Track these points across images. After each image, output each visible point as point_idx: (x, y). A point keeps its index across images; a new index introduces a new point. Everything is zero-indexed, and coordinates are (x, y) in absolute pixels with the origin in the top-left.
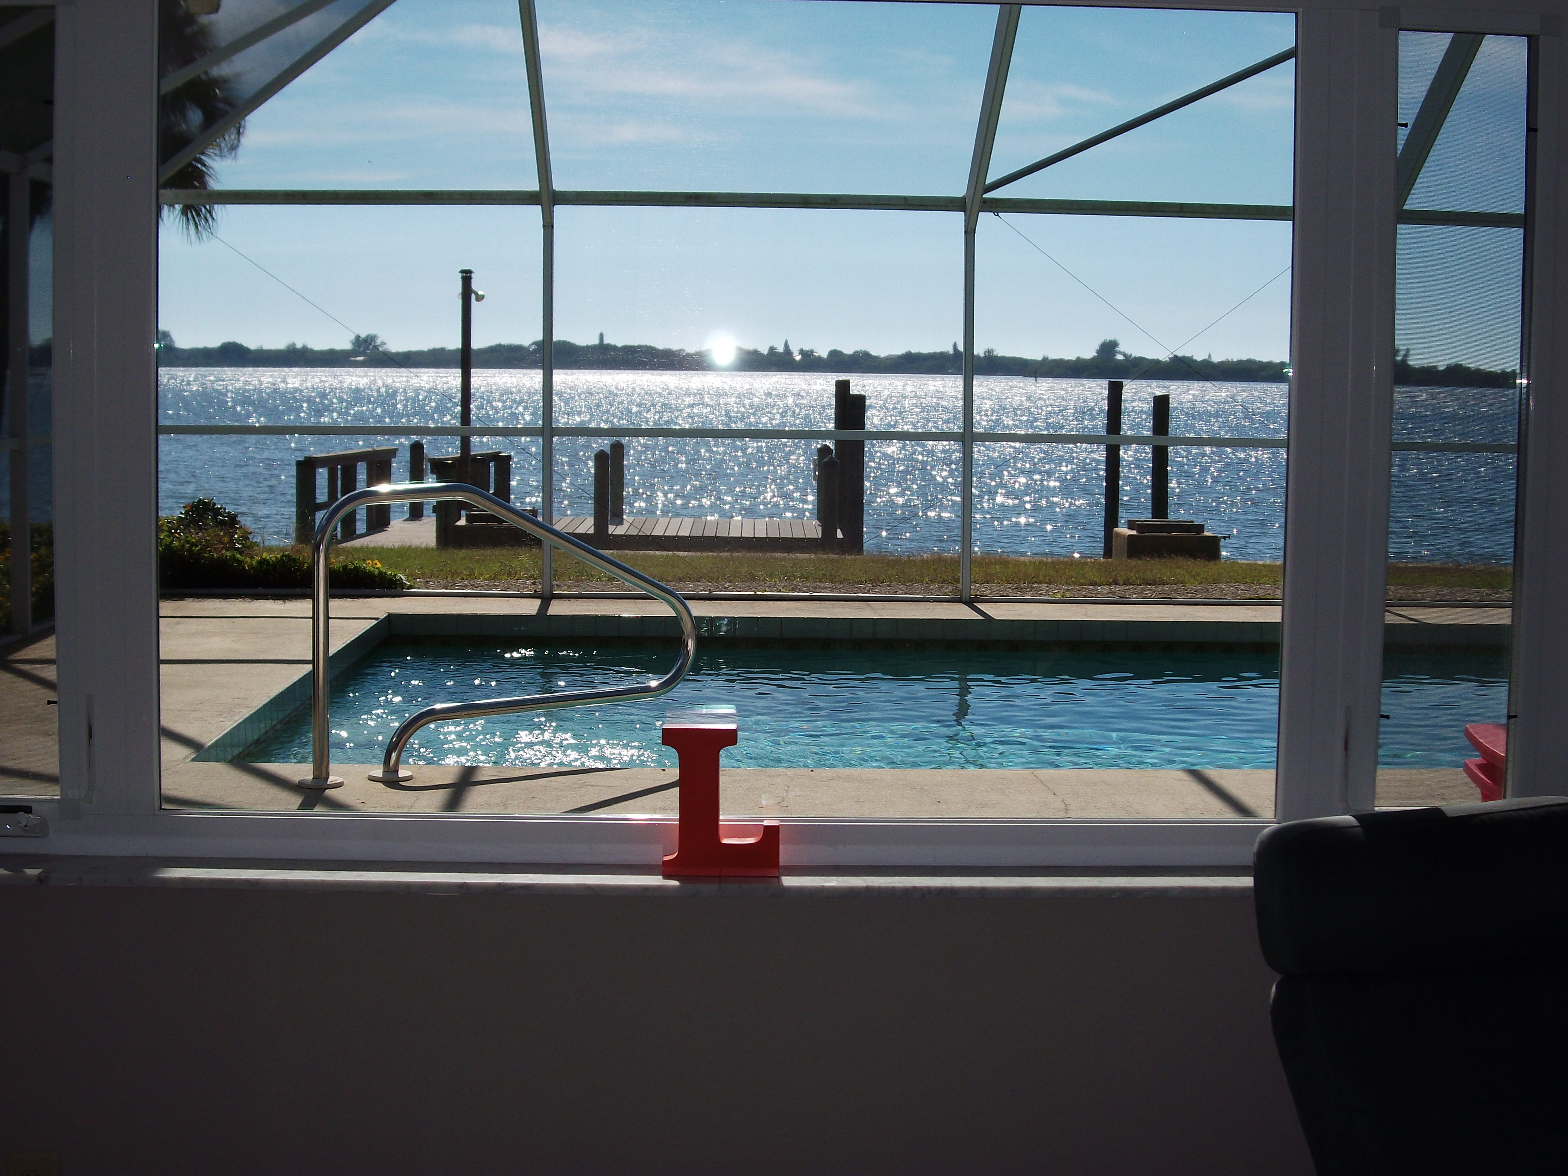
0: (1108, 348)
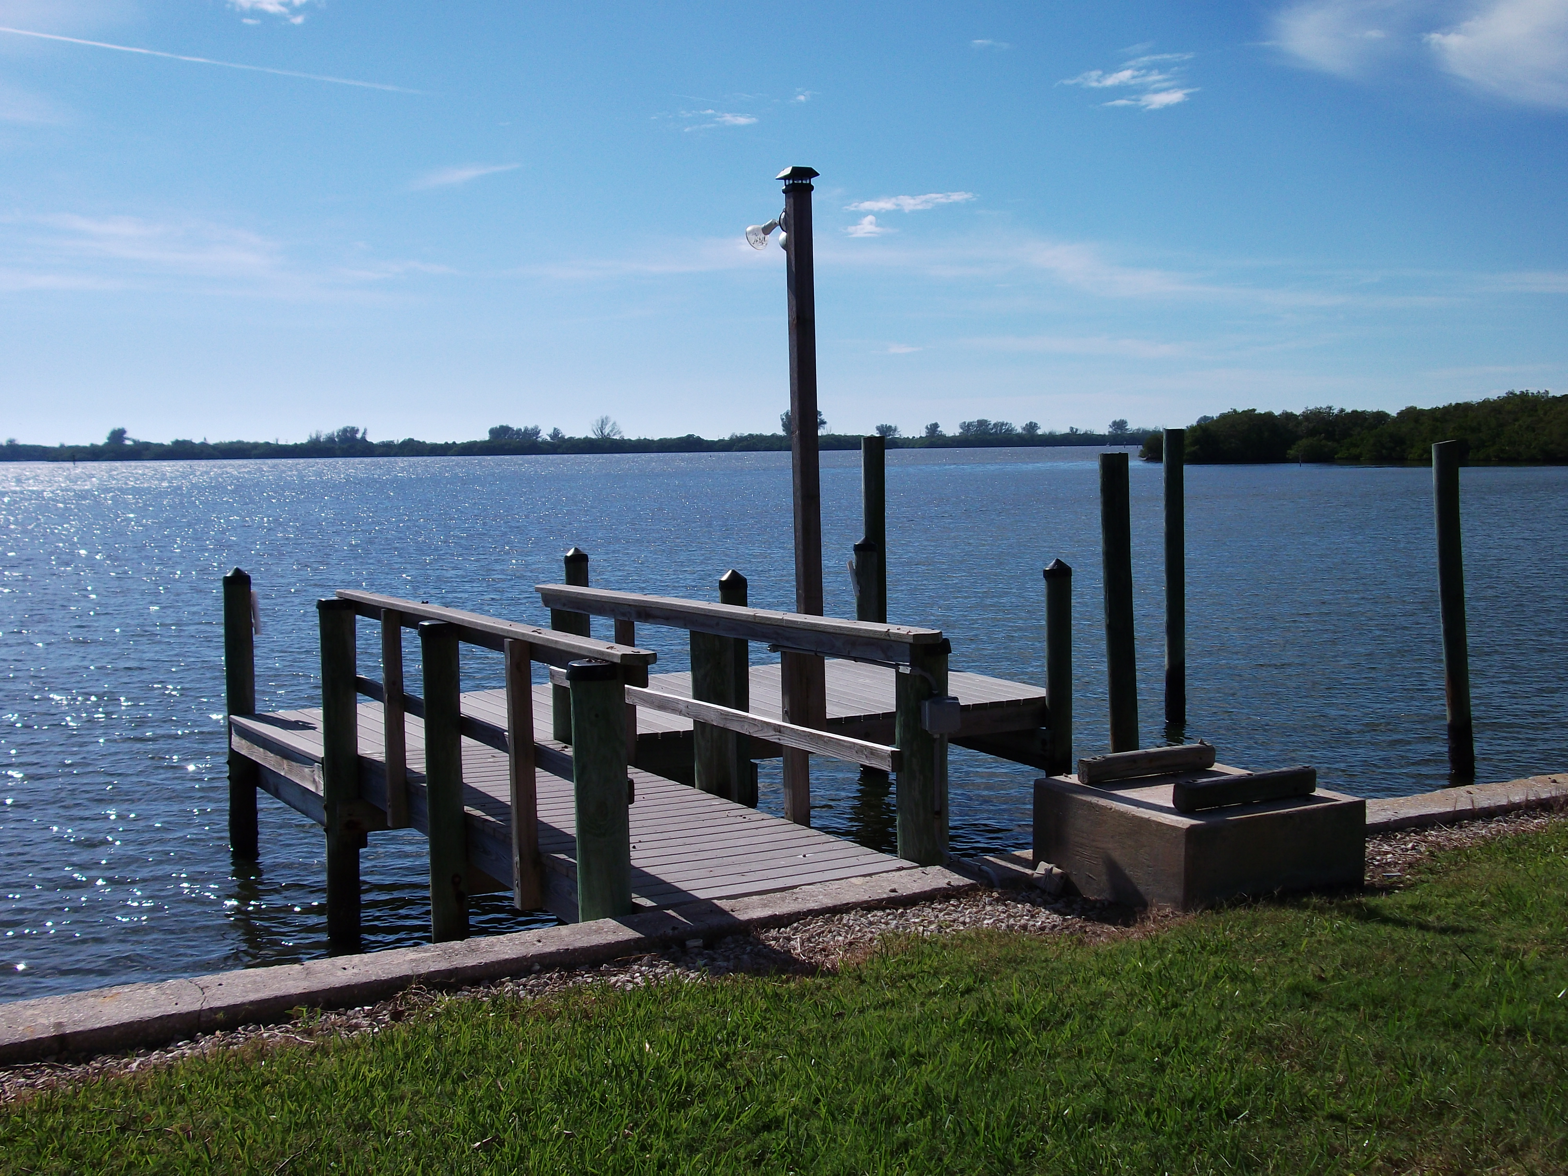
0: (118, 435)
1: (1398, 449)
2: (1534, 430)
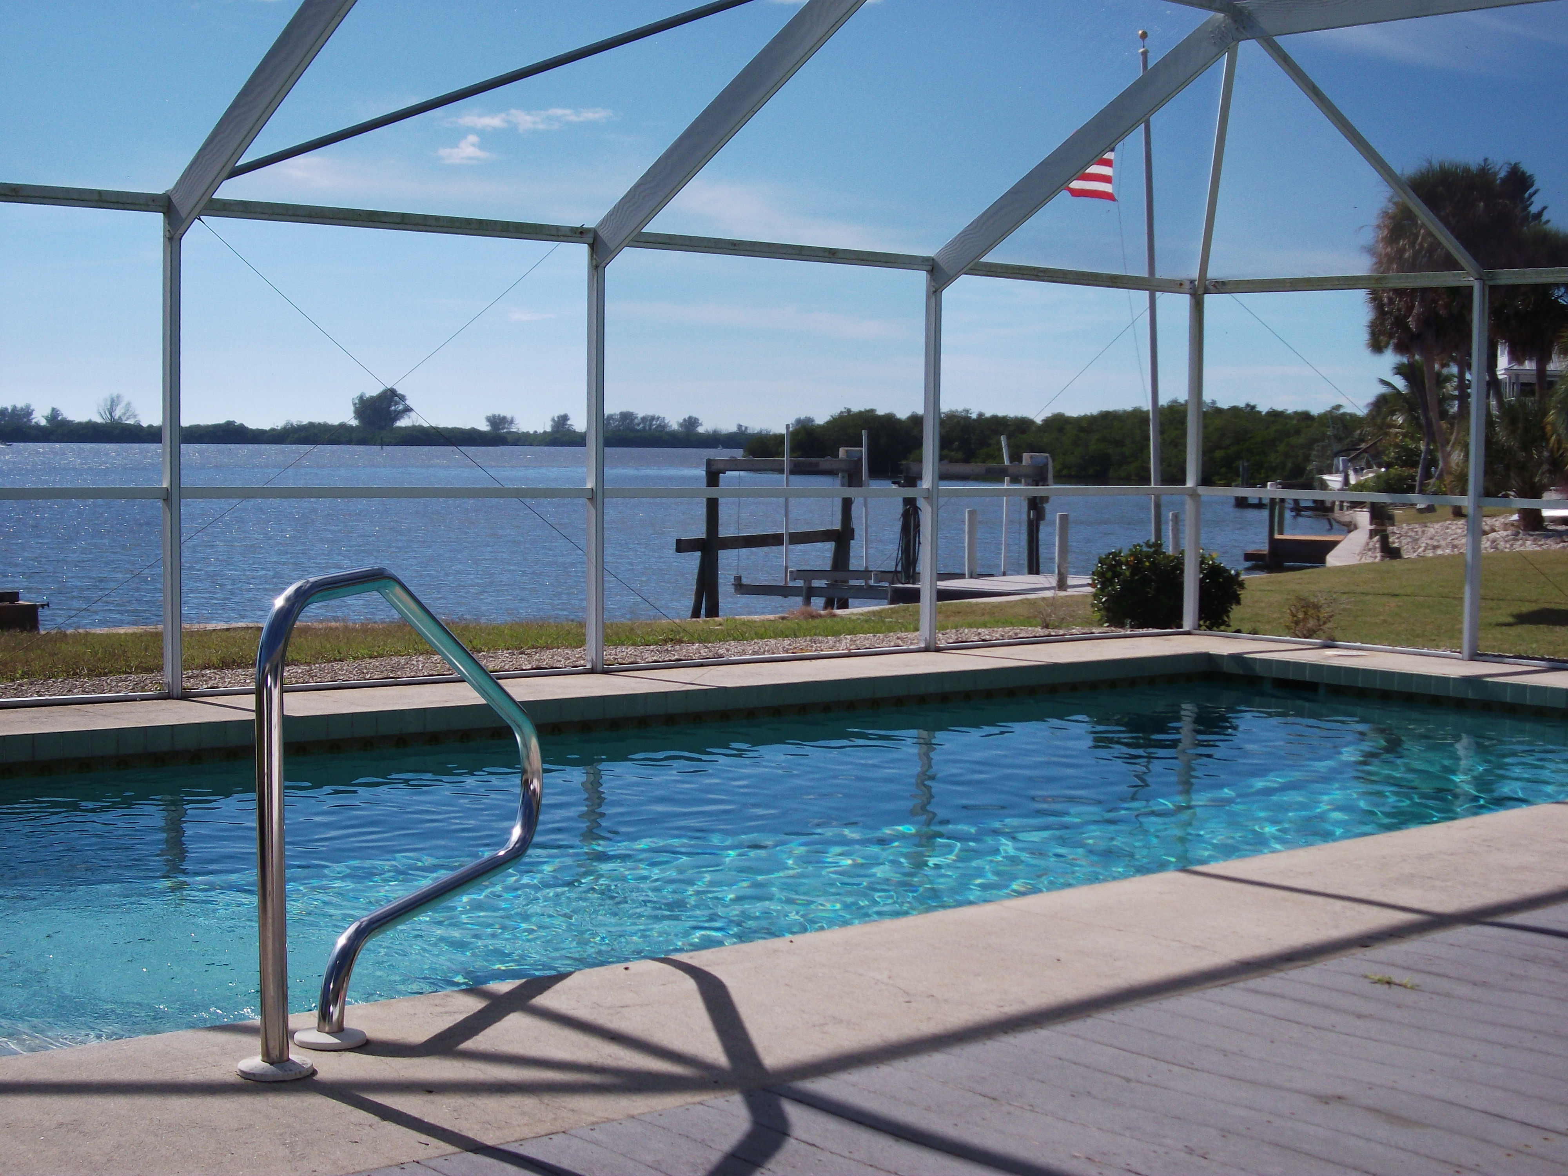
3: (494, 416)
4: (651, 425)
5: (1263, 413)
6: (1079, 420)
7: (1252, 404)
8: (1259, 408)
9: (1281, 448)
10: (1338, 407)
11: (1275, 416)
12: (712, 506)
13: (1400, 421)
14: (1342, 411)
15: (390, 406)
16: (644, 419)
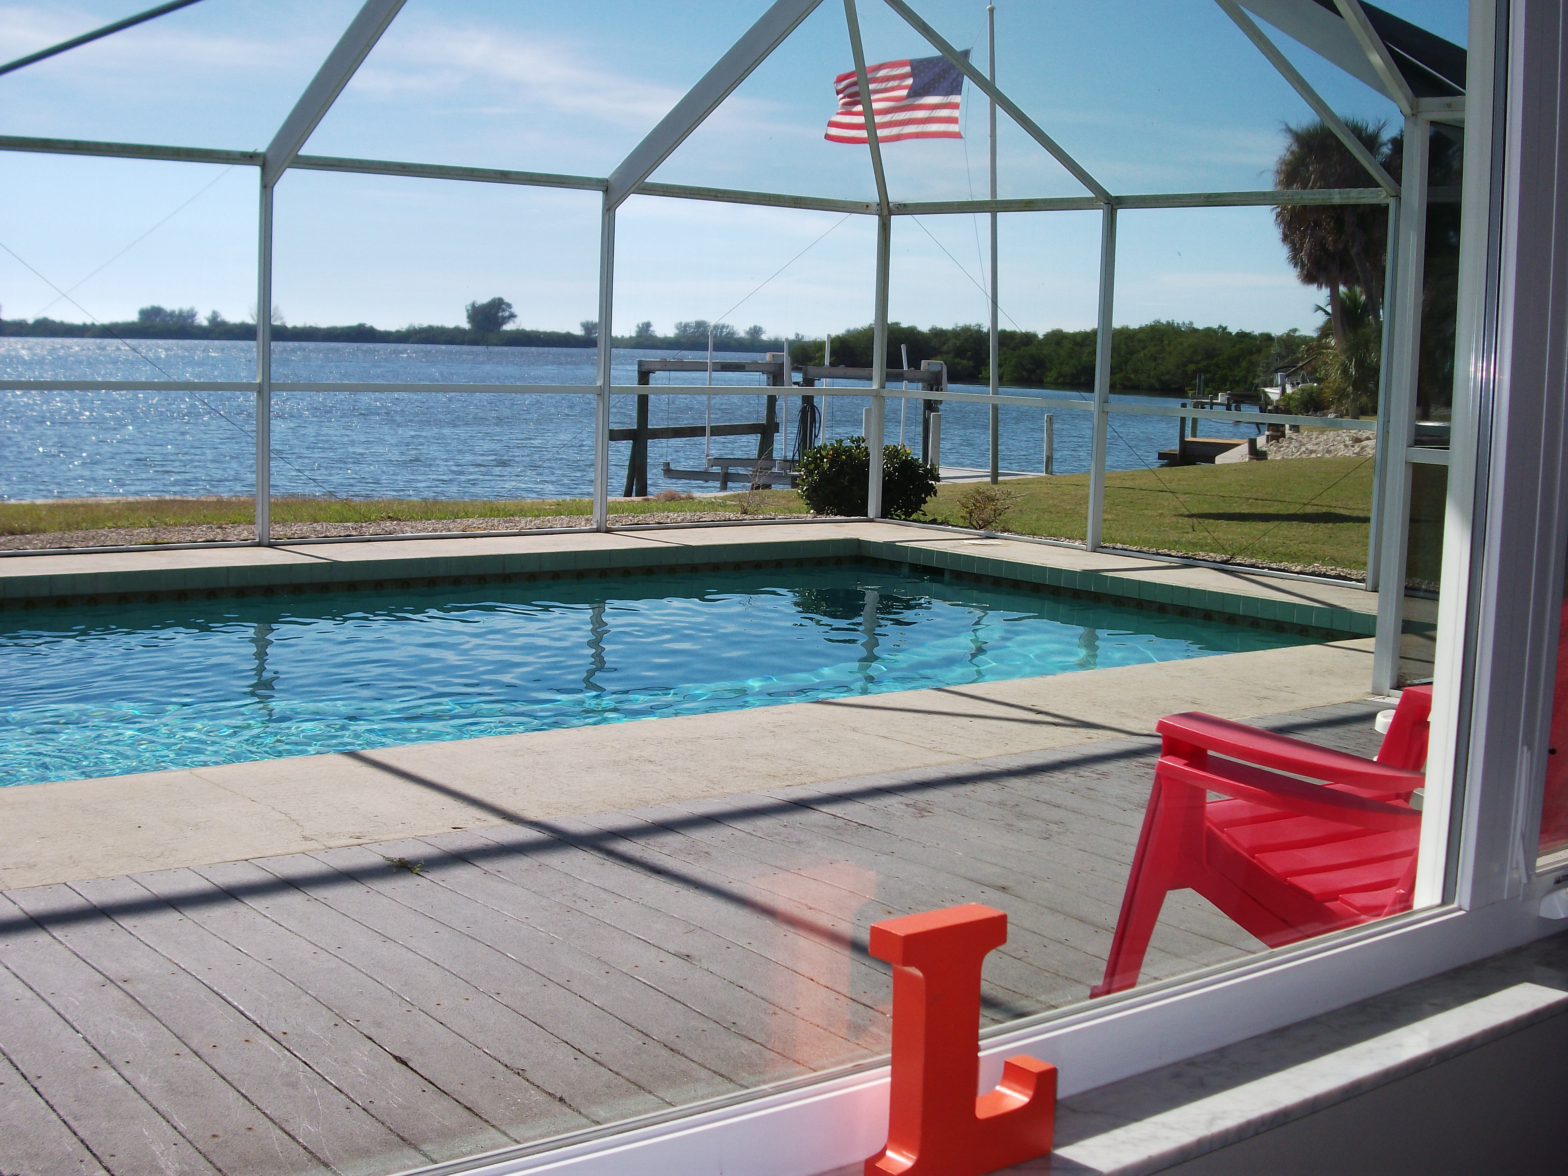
1: (1038, 371)
2: (1155, 359)
3: (587, 323)
4: (721, 332)
5: (1233, 334)
6: (1075, 335)
7: (1224, 326)
8: (1229, 330)
9: (1244, 364)
10: (1295, 330)
11: (1243, 336)
12: (643, 401)
13: (1333, 343)
14: (1297, 334)
15: (498, 312)
16: (716, 327)
